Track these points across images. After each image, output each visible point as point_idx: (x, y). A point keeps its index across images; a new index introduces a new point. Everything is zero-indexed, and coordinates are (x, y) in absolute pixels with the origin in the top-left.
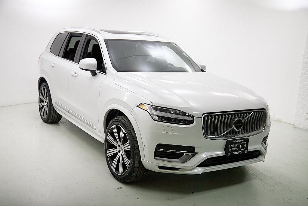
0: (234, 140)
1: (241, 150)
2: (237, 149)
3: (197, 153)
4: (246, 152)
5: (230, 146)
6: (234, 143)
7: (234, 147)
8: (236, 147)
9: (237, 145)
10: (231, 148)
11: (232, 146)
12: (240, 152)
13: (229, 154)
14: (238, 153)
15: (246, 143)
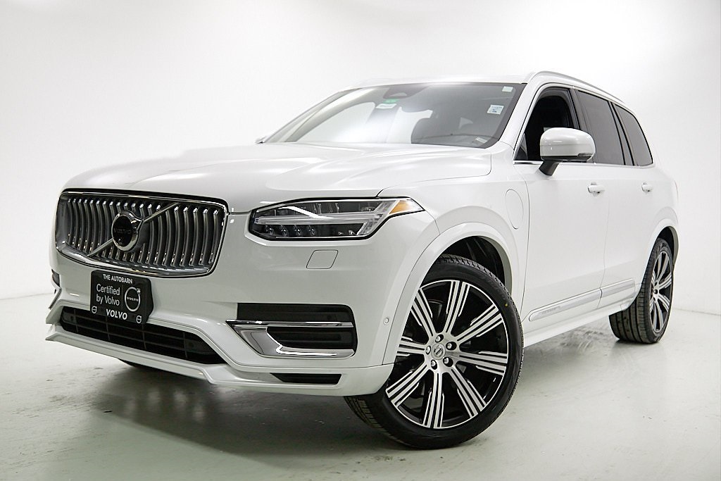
0: (107, 273)
1: (127, 311)
2: (116, 302)
4: (139, 320)
5: (99, 288)
6: (108, 283)
7: (111, 296)
8: (115, 297)
9: (117, 292)
10: (100, 294)
11: (102, 289)
12: (124, 316)
13: (95, 311)
14: (118, 315)
15: (139, 291)
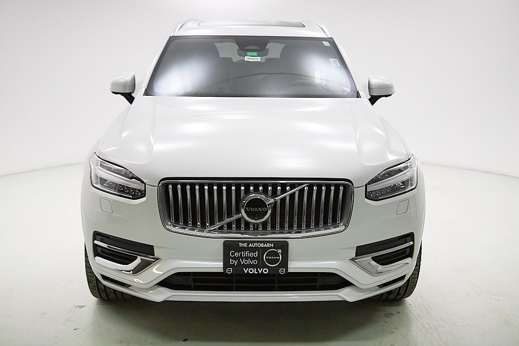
0: (243, 242)
1: (267, 267)
2: (254, 262)
3: (157, 259)
4: (282, 271)
5: (233, 254)
6: (244, 249)
7: (247, 258)
8: (252, 259)
9: (254, 255)
10: (234, 258)
11: (237, 254)
12: (266, 271)
13: (230, 271)
14: (257, 271)
15: (280, 251)
